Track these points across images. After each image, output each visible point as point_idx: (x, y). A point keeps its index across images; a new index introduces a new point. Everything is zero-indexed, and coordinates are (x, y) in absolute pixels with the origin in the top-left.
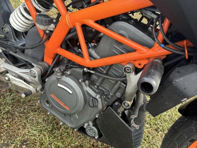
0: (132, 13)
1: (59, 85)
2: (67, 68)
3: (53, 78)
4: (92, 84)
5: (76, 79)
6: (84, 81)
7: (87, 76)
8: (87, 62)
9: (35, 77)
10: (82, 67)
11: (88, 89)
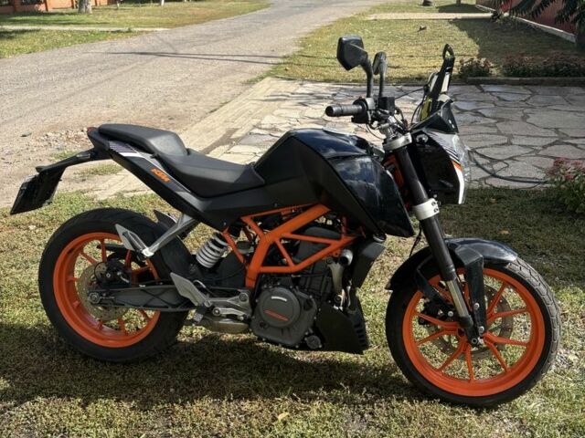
0: (318, 218)
1: (273, 298)
2: (276, 282)
3: (264, 295)
4: (302, 289)
5: (288, 288)
6: (295, 288)
7: (296, 281)
8: (293, 268)
9: (245, 300)
10: (288, 274)
11: (299, 293)
